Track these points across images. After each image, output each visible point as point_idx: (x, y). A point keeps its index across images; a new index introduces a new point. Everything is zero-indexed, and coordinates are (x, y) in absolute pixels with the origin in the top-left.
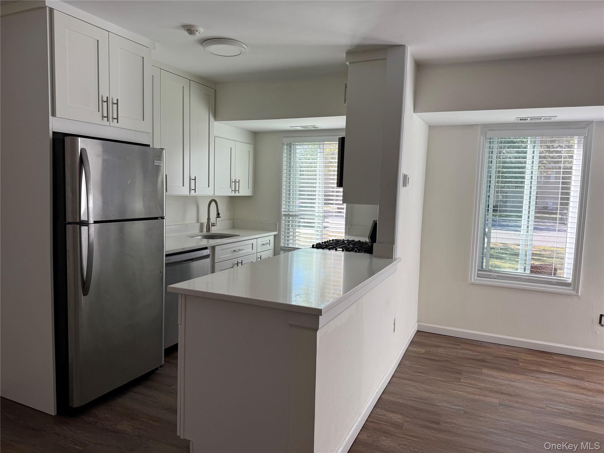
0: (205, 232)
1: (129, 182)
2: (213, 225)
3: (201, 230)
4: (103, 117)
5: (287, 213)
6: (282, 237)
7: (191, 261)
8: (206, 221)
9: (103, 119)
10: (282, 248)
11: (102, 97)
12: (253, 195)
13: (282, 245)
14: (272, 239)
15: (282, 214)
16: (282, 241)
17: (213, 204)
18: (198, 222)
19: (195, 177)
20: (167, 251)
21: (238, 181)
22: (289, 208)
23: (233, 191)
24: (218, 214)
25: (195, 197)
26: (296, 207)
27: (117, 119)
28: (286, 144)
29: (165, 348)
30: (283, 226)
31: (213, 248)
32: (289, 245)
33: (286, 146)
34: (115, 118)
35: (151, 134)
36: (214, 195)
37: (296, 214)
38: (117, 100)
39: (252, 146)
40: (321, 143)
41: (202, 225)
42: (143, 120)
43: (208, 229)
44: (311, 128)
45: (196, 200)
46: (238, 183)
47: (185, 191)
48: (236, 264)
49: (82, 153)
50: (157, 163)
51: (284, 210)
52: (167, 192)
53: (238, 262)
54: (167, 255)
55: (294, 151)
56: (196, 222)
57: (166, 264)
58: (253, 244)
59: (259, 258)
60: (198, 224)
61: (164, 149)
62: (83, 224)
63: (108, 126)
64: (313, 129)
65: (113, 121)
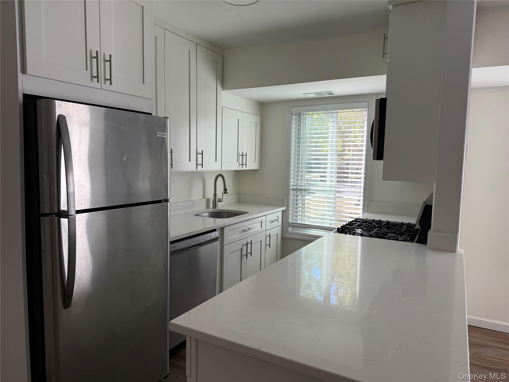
0: (211, 208)
1: (125, 158)
2: (220, 201)
3: (208, 207)
4: (92, 77)
5: (295, 187)
6: (291, 212)
7: (199, 246)
8: (213, 196)
9: (92, 80)
10: (290, 224)
11: (91, 52)
12: (260, 169)
13: (290, 221)
14: (280, 214)
15: (290, 188)
16: (290, 216)
17: (220, 179)
18: (204, 198)
19: (202, 151)
20: (171, 238)
21: (245, 155)
22: (298, 182)
23: (240, 165)
24: (226, 190)
25: (202, 173)
26: (305, 181)
27: (110, 80)
28: (294, 114)
29: (170, 349)
30: (291, 200)
31: (222, 229)
32: (297, 221)
33: (294, 116)
34: (108, 79)
35: (154, 101)
36: (221, 169)
37: (305, 188)
38: (110, 55)
39: (259, 117)
40: (335, 111)
41: (208, 200)
42: (144, 83)
43: (215, 205)
44: (326, 95)
45: (202, 176)
46: (245, 156)
47: (191, 167)
48: (245, 245)
49: (60, 120)
50: (159, 134)
51: (292, 184)
52: (172, 168)
53: (247, 242)
54: (172, 243)
55: (303, 122)
56: (202, 198)
57: (171, 252)
58: (262, 221)
59: (267, 236)
60: (205, 200)
61: (168, 118)
62: (62, 216)
63: (100, 89)
64: (328, 95)
65: (105, 83)
